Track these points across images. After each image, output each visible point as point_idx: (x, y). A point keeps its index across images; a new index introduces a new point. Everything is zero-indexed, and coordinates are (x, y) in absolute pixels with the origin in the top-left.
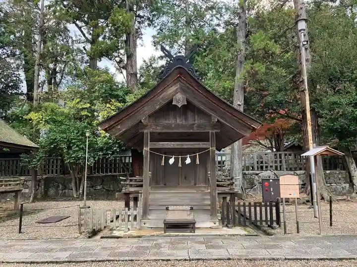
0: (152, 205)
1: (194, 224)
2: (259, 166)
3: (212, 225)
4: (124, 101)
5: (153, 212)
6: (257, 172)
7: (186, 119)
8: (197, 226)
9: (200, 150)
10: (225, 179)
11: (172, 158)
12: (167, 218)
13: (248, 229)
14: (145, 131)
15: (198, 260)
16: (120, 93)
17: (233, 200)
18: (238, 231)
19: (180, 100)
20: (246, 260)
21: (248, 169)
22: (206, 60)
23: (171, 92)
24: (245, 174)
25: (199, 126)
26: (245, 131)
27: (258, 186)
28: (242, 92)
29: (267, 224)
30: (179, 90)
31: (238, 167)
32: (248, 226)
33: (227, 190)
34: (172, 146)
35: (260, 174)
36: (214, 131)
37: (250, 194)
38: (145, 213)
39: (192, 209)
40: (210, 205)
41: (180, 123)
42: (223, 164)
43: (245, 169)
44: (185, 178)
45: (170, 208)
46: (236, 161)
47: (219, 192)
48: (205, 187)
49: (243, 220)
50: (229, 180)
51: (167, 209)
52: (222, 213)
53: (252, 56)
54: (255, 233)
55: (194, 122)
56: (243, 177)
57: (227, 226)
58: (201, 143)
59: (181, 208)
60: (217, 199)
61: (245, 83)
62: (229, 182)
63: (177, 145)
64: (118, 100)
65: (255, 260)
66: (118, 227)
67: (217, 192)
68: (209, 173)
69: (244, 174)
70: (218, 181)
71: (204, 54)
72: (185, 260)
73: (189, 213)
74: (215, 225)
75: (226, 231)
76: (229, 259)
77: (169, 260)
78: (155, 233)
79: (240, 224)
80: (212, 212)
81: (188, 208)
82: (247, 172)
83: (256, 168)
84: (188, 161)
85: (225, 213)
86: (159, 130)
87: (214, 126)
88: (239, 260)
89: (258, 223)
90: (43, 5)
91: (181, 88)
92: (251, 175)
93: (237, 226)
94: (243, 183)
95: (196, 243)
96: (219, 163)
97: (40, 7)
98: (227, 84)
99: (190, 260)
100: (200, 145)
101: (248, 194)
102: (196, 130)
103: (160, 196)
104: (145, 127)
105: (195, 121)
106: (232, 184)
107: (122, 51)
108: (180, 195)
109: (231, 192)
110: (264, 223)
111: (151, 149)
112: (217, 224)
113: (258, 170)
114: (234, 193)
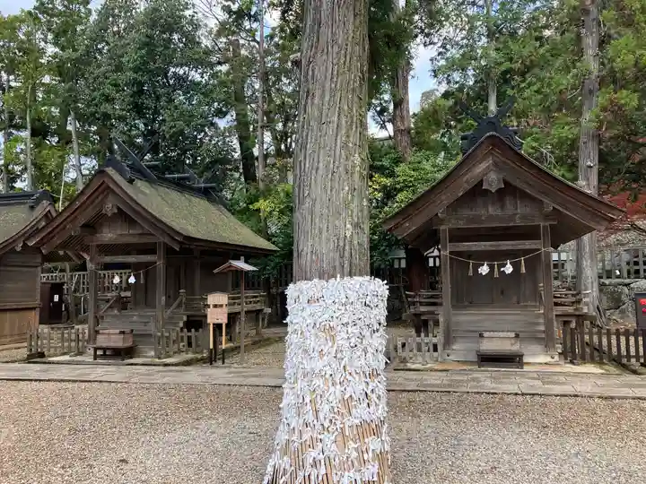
0: (457, 330)
1: (521, 356)
2: (632, 271)
3: (548, 359)
4: (392, 175)
5: (459, 340)
6: (627, 281)
7: (502, 207)
8: (525, 360)
9: (526, 252)
10: (566, 295)
11: (483, 265)
12: (481, 348)
13: (607, 367)
14: (442, 228)
15: (533, 395)
16: (386, 163)
17: (580, 325)
18: (590, 368)
19: (493, 181)
20: (599, 397)
21: (609, 274)
22: (526, 95)
23: (480, 170)
24: (604, 284)
25: (524, 217)
26: (598, 223)
27: (628, 306)
28: (595, 144)
29: (638, 360)
30: (492, 167)
31: (590, 273)
32: (606, 364)
33: (570, 310)
34: (483, 248)
35: (632, 285)
36: (547, 224)
37: (614, 318)
38: (448, 342)
39: (517, 336)
40: (544, 332)
41: (494, 213)
42: (563, 268)
43: (605, 277)
44: (502, 293)
45: (486, 334)
46: (586, 263)
47: (558, 313)
48: (535, 307)
49: (597, 355)
50: (573, 295)
51: (481, 336)
52: (564, 344)
53: (612, 79)
54: (617, 372)
55: (515, 212)
56: (601, 291)
57: (572, 362)
58: (527, 242)
59: (501, 334)
60: (555, 323)
61: (599, 128)
62: (574, 299)
63: (491, 246)
64: (383, 174)
65: (612, 398)
66: (411, 358)
67: (555, 313)
68: (542, 285)
69: (602, 285)
70: (555, 297)
71: (523, 85)
72: (516, 394)
73: (513, 342)
74: (553, 360)
75: (569, 368)
76: (576, 396)
77: (496, 394)
78: (465, 368)
79: (592, 361)
80: (547, 342)
81: (513, 335)
82: (607, 282)
83: (625, 275)
84: (509, 269)
85: (569, 345)
86: (462, 225)
87: (547, 217)
88: (590, 397)
89: (624, 361)
90: (261, 36)
91: (495, 164)
92: (616, 285)
93: (588, 362)
94: (600, 301)
95: (528, 378)
96: (556, 266)
97: (258, 39)
98: (566, 132)
99: (523, 394)
100: (527, 245)
101: (609, 319)
102: (518, 222)
103: (467, 318)
104: (442, 221)
105: (516, 209)
106: (579, 302)
107: (386, 97)
108: (497, 317)
109: (577, 313)
110: (633, 360)
111: (451, 253)
112: (557, 358)
113: (629, 277)
114: (582, 316)
